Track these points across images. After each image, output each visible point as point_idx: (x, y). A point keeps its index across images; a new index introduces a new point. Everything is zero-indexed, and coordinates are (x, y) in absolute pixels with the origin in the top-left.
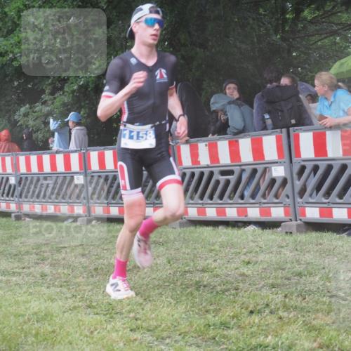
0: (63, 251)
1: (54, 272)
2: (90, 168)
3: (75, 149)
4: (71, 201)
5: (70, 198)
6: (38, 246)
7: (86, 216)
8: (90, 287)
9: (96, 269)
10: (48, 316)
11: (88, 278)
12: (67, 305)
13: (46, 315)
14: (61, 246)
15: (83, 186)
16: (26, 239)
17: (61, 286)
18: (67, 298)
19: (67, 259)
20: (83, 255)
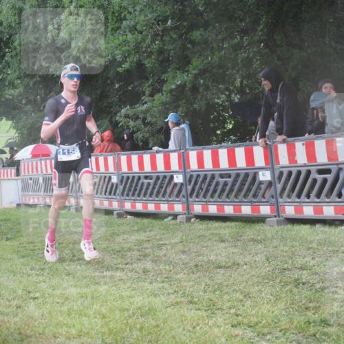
0: (164, 247)
1: (156, 269)
2: (189, 167)
3: (175, 149)
4: (170, 199)
5: (170, 196)
6: (140, 243)
7: (185, 214)
8: (191, 283)
9: (196, 266)
10: (151, 311)
11: (189, 274)
12: (170, 301)
13: (149, 310)
14: (161, 243)
15: (182, 184)
16: (128, 236)
17: (163, 282)
18: (169, 294)
19: (168, 255)
20: (184, 252)
